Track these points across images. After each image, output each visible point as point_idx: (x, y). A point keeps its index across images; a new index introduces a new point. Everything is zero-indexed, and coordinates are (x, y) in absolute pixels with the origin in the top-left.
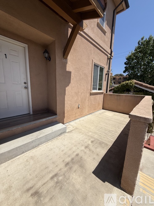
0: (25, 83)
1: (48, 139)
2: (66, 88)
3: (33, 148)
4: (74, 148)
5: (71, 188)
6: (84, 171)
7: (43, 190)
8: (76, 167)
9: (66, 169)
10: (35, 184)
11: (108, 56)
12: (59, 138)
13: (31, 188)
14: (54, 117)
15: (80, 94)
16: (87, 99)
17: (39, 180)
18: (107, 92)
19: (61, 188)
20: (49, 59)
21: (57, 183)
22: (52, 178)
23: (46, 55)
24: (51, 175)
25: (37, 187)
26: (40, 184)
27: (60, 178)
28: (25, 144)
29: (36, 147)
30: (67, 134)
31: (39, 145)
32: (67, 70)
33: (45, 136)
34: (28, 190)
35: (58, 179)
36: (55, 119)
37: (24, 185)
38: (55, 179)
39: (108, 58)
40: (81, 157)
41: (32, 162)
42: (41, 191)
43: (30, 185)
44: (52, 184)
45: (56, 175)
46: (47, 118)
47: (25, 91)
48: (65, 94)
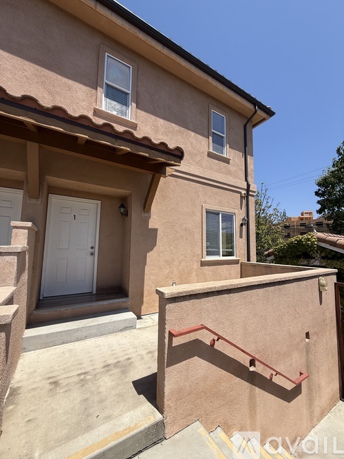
0: (92, 248)
1: (101, 332)
2: (148, 254)
3: (78, 340)
4: (131, 350)
5: (93, 389)
6: (123, 377)
7: (64, 382)
8: (116, 371)
9: (101, 370)
10: (58, 375)
11: (240, 193)
12: (120, 334)
13: (53, 377)
14: (124, 300)
15: (176, 263)
16: (195, 273)
17: (64, 373)
18: (249, 260)
19: (82, 386)
20: (126, 214)
21: (82, 380)
22: (79, 375)
23: (122, 210)
24: (80, 372)
25: (59, 378)
26: (64, 376)
27: (89, 377)
28: (68, 331)
29: (82, 339)
30: (135, 330)
31: (86, 338)
32: (150, 227)
33: (98, 325)
34: (49, 378)
35: (85, 377)
36: (124, 305)
37: (48, 373)
38: (82, 377)
39: (242, 197)
40: (132, 363)
41: (67, 355)
42: (61, 382)
43: (53, 375)
44: (76, 379)
45: (85, 373)
46: (111, 301)
47: (90, 258)
48: (145, 264)
